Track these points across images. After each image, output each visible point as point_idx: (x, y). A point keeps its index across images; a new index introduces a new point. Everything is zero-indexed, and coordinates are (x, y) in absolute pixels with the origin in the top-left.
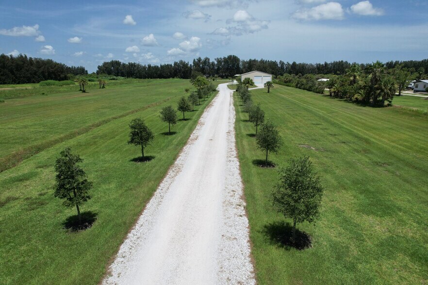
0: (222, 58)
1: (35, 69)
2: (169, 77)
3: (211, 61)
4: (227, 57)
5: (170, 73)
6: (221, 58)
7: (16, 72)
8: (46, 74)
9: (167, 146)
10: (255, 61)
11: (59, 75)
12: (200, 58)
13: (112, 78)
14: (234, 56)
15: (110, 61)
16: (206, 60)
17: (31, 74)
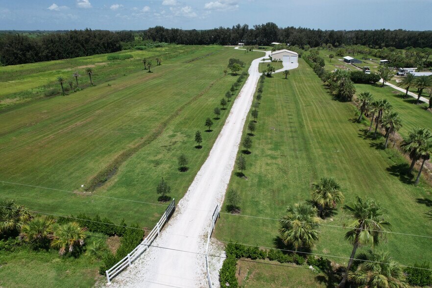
0: (261, 25)
1: (98, 41)
2: (208, 44)
3: (249, 28)
4: (265, 24)
5: (210, 40)
6: (259, 26)
7: (85, 45)
8: (106, 45)
9: (216, 126)
10: (292, 28)
11: (115, 45)
12: (239, 25)
13: (157, 44)
14: (272, 23)
15: (154, 27)
16: (244, 27)
17: (95, 46)
